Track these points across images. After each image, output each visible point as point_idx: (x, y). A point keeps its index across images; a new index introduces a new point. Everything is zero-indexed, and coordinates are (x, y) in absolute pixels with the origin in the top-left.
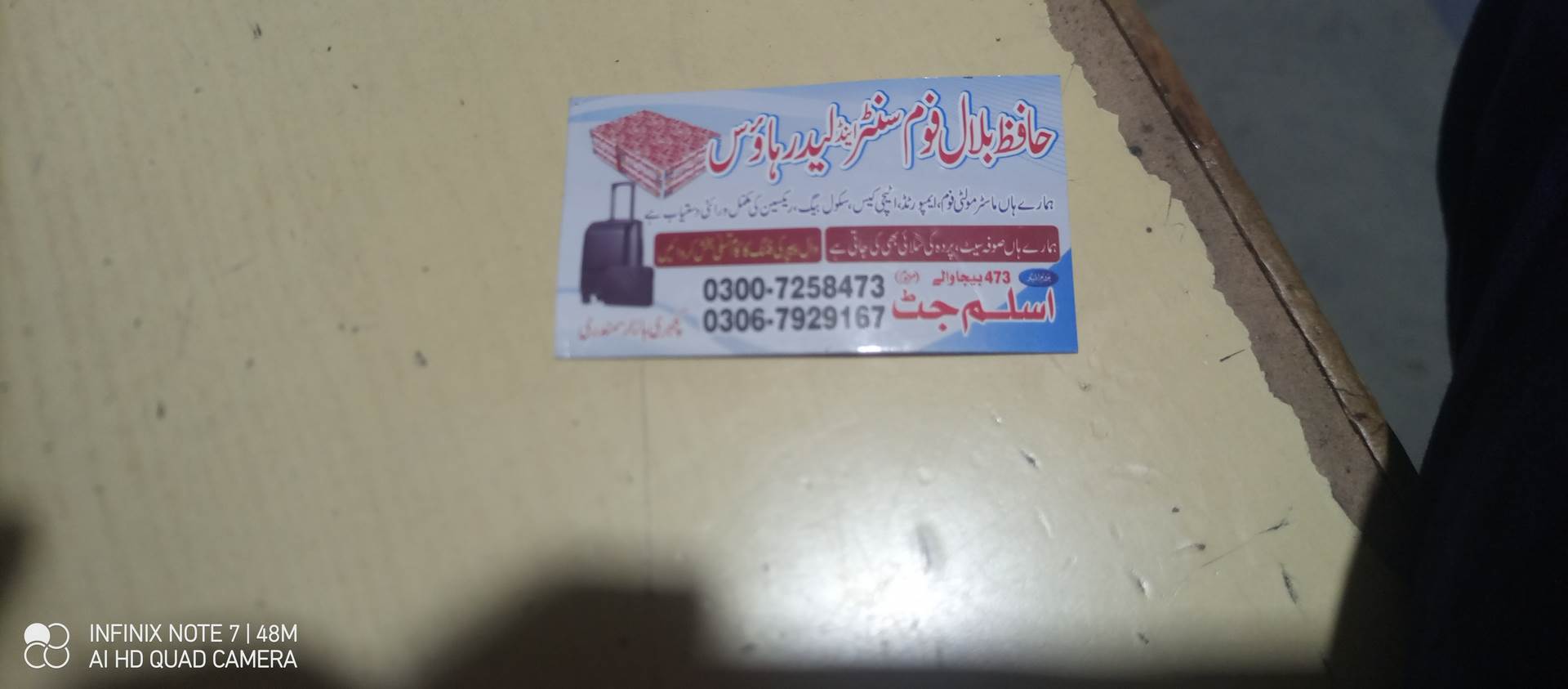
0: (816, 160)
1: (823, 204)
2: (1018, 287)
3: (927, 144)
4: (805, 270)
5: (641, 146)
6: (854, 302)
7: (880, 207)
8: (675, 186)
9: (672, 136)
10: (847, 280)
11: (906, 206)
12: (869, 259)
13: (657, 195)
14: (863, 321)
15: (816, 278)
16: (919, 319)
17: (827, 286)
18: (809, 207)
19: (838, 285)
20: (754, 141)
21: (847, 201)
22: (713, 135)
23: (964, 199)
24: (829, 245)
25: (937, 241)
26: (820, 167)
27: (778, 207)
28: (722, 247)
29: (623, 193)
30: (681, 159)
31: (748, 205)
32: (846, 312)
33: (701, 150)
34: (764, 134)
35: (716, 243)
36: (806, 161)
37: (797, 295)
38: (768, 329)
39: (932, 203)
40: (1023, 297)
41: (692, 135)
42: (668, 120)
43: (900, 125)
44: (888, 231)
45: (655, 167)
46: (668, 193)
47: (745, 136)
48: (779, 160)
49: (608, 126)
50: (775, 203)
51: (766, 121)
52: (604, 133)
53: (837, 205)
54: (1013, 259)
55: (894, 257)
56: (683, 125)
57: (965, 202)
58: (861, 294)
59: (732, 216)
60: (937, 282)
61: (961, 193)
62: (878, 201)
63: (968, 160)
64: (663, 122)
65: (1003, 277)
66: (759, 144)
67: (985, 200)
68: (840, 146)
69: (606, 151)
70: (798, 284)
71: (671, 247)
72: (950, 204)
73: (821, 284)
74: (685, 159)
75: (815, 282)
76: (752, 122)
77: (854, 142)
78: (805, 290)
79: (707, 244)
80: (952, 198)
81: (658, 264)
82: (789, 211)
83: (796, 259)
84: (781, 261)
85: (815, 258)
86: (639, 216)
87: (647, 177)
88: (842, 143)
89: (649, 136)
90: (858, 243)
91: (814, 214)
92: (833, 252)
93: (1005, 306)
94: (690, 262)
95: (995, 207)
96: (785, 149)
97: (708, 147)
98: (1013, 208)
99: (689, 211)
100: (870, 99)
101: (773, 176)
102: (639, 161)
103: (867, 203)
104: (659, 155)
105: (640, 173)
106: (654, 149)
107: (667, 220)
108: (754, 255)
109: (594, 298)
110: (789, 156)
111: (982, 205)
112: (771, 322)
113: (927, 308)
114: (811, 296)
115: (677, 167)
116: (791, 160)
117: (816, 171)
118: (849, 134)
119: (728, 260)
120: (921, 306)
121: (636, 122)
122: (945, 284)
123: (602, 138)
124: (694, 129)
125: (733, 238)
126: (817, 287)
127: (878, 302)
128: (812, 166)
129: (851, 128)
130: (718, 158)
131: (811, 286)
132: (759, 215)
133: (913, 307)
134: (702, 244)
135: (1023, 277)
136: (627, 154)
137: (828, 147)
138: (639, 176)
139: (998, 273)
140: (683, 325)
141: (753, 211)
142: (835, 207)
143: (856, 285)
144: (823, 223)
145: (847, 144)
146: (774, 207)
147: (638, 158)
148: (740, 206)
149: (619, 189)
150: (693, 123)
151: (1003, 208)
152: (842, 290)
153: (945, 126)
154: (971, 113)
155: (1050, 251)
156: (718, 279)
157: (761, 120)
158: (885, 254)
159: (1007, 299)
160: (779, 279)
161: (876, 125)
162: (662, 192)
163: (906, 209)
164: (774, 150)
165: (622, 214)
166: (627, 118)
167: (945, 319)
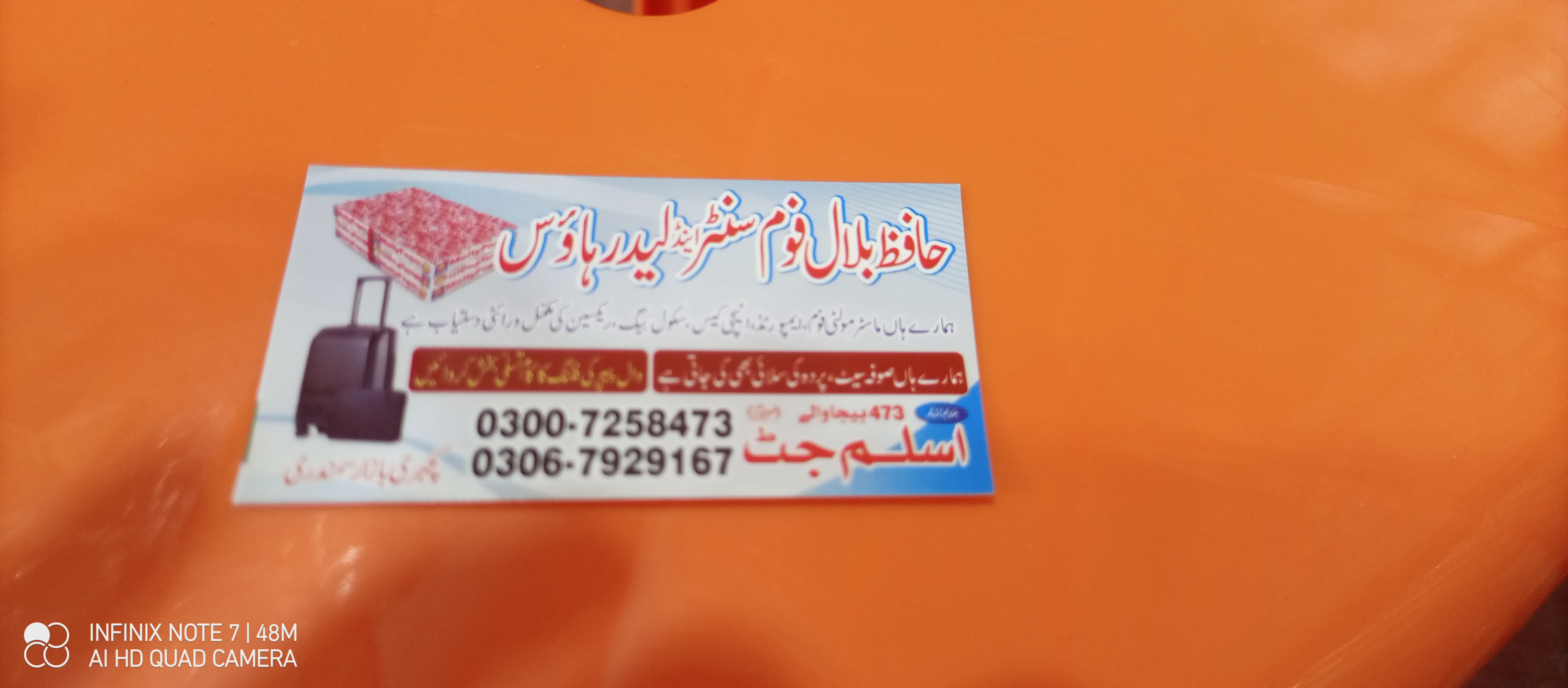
0: (645, 266)
1: (649, 321)
2: (916, 425)
3: (790, 255)
4: (624, 402)
5: (405, 232)
6: (689, 443)
7: (727, 327)
8: (449, 286)
9: (449, 223)
10: (681, 415)
11: (762, 327)
12: (711, 389)
13: (422, 296)
14: (701, 466)
15: (638, 412)
16: (781, 465)
17: (652, 422)
18: (631, 323)
19: (668, 421)
20: (562, 237)
21: (683, 319)
22: (505, 225)
23: (838, 320)
24: (658, 372)
25: (803, 369)
26: (650, 276)
27: (592, 321)
28: (508, 370)
29: (373, 292)
30: (459, 253)
31: (549, 316)
32: (678, 456)
33: (489, 243)
34: (576, 230)
35: (501, 365)
36: (632, 267)
37: (609, 432)
38: (565, 473)
39: (796, 324)
40: (922, 437)
41: (477, 224)
42: (444, 203)
43: (755, 232)
44: (737, 357)
45: (422, 260)
46: (436, 295)
47: (550, 231)
48: (595, 262)
49: (360, 204)
50: (586, 316)
51: (580, 215)
52: (354, 212)
53: (671, 323)
54: (906, 390)
55: (746, 388)
56: (465, 211)
57: (839, 324)
58: (700, 432)
59: (525, 329)
60: (804, 419)
61: (834, 314)
62: (725, 320)
63: (841, 275)
64: (438, 205)
65: (894, 413)
66: (568, 241)
67: (866, 321)
68: (676, 253)
69: (353, 235)
70: (612, 418)
71: (435, 366)
72: (820, 325)
73: (645, 420)
74: (465, 252)
75: (636, 417)
76: (561, 214)
77: (696, 249)
78: (622, 427)
79: (487, 365)
80: (823, 319)
81: (413, 386)
82: (606, 327)
83: (611, 388)
84: (591, 389)
85: (637, 387)
86: (392, 322)
87: (408, 271)
88: (680, 248)
89: (416, 220)
90: (697, 370)
91: (638, 333)
92: (663, 380)
93: (898, 447)
94: (461, 387)
95: (878, 330)
96: (604, 250)
97: (499, 240)
98: (903, 331)
99: (466, 319)
100: (716, 199)
101: (585, 283)
102: (399, 251)
103: (709, 323)
104: (429, 246)
105: (400, 266)
106: (421, 237)
107: (432, 330)
108: (552, 380)
109: (313, 430)
110: (609, 259)
111: (862, 328)
112: (570, 465)
113: (792, 451)
114: (630, 434)
115: (452, 262)
116: (612, 264)
117: (644, 280)
118: (688, 239)
119: (516, 385)
120: (783, 448)
121: (400, 201)
122: (816, 422)
123: (350, 217)
124: (480, 217)
125: (524, 358)
126: (640, 425)
127: (724, 443)
128: (639, 275)
129: (692, 232)
130: (511, 254)
131: (630, 421)
132: (563, 330)
133: (772, 449)
134: (481, 363)
135: (921, 412)
136: (385, 242)
137: (661, 254)
138: (397, 270)
139: (888, 408)
140: (442, 468)
141: (555, 324)
142: (667, 325)
143: (693, 422)
144: (650, 345)
145: (686, 250)
146: (584, 321)
147: (399, 247)
148: (538, 317)
149: (367, 287)
150: (480, 210)
151: (890, 331)
152: (673, 427)
153: (812, 234)
154: (845, 221)
155: (954, 381)
156: (499, 410)
157: (572, 213)
158: (734, 384)
159: (900, 439)
160: (585, 412)
161: (723, 231)
162: (429, 293)
163: (762, 332)
164: (589, 250)
165: (368, 318)
166: (389, 197)
167: (817, 463)
